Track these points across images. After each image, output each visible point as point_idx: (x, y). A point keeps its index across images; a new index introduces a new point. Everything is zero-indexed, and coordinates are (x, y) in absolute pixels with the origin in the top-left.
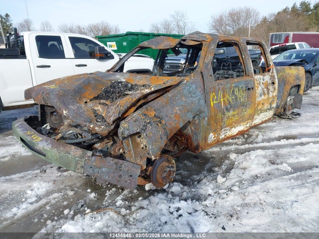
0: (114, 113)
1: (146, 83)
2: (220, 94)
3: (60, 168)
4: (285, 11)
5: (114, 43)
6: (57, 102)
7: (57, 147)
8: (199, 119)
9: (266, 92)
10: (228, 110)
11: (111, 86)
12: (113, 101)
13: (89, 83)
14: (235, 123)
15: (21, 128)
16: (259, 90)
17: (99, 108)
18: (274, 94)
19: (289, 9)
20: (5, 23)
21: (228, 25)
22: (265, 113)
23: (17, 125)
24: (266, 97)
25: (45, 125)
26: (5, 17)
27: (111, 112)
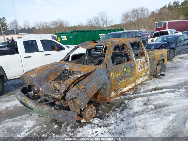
0: (64, 88)
1: (79, 70)
2: (116, 72)
3: (39, 115)
4: (165, 7)
5: (65, 37)
6: (37, 84)
7: (38, 106)
8: (106, 86)
9: (143, 67)
10: (121, 79)
11: (62, 73)
12: (63, 81)
13: (52, 72)
14: (126, 85)
15: (20, 95)
16: (138, 67)
17: (57, 85)
18: (148, 67)
19: (167, 6)
20: (3, 22)
21: (132, 17)
22: (143, 78)
23: (17, 93)
24: (142, 70)
25: (31, 92)
26: (2, 19)
27: (62, 87)
